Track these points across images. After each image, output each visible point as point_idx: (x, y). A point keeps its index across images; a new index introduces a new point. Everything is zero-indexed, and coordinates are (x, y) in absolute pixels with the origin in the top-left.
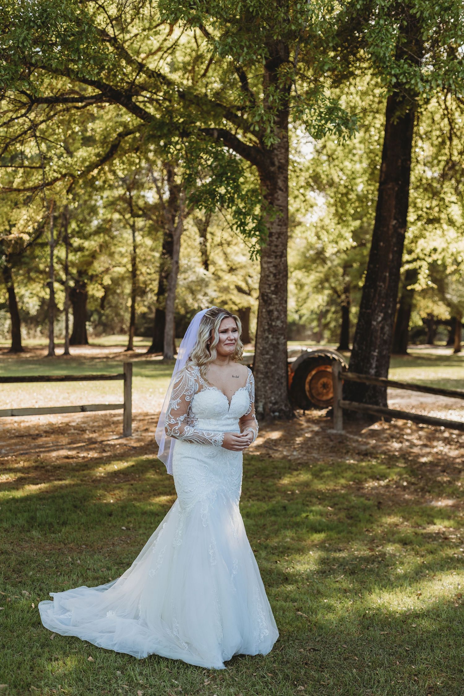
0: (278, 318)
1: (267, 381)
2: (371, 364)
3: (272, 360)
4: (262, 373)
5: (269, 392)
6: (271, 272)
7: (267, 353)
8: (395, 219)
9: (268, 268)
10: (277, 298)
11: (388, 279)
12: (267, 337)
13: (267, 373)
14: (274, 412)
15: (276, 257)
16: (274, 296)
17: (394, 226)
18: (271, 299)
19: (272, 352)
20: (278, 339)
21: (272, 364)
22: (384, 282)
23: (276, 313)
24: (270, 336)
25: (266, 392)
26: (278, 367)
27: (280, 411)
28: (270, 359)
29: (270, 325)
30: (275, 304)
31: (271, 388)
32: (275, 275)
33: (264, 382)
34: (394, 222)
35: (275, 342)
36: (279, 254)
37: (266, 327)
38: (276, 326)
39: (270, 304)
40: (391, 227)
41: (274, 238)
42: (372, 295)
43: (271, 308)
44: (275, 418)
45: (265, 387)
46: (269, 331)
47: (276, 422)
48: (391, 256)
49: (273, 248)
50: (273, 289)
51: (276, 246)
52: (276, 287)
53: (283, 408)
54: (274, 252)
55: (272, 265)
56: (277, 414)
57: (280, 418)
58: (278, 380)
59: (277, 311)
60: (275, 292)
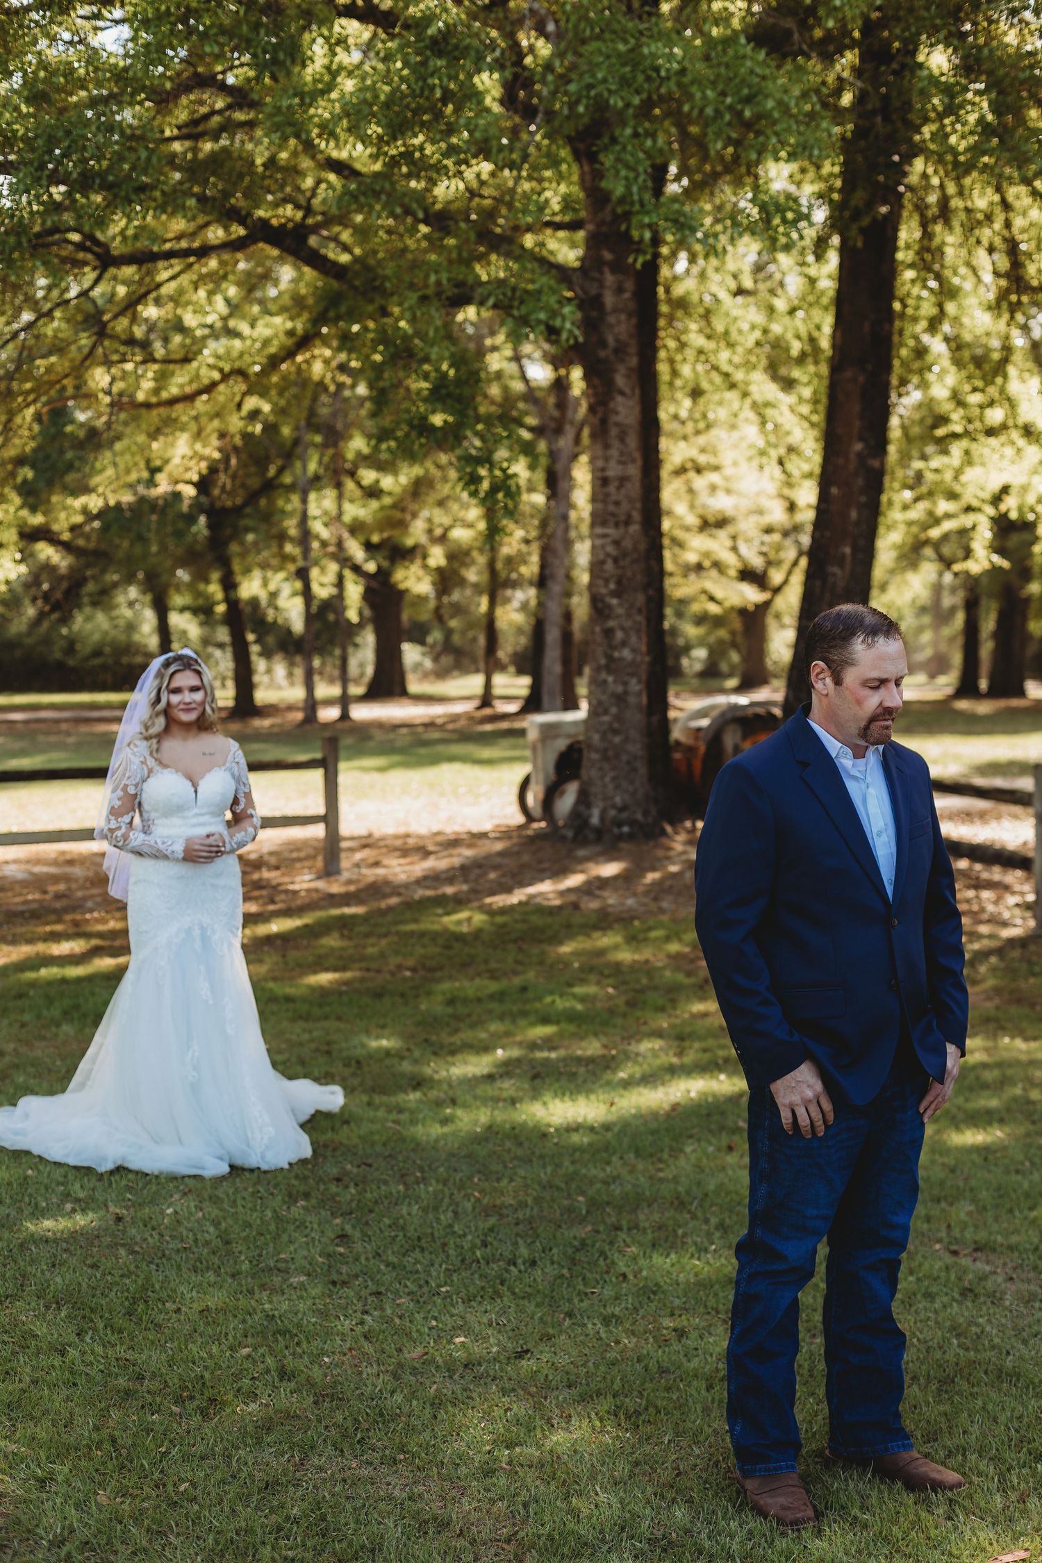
0: (624, 644)
1: (606, 766)
3: (616, 725)
4: (597, 751)
5: (611, 787)
6: (608, 555)
7: (606, 712)
8: (861, 439)
9: (603, 547)
10: (621, 605)
11: (848, 560)
12: (605, 682)
13: (606, 750)
14: (620, 824)
15: (617, 525)
16: (614, 601)
17: (859, 455)
18: (609, 607)
19: (614, 710)
20: (625, 684)
21: (616, 732)
22: (841, 564)
23: (619, 635)
24: (610, 679)
25: (605, 786)
26: (627, 739)
27: (632, 823)
28: (610, 723)
29: (610, 658)
30: (618, 617)
31: (614, 779)
32: (616, 560)
33: (601, 769)
34: (858, 446)
35: (620, 689)
36: (623, 518)
37: (603, 661)
38: (621, 659)
39: (608, 617)
40: (852, 456)
41: (612, 489)
43: (611, 623)
44: (621, 837)
45: (602, 778)
46: (608, 669)
47: (623, 845)
48: (854, 514)
49: (611, 508)
50: (612, 586)
51: (617, 503)
52: (619, 582)
53: (639, 817)
54: (613, 515)
55: (609, 540)
56: (626, 829)
57: (630, 837)
58: (628, 763)
59: (623, 629)
60: (617, 594)
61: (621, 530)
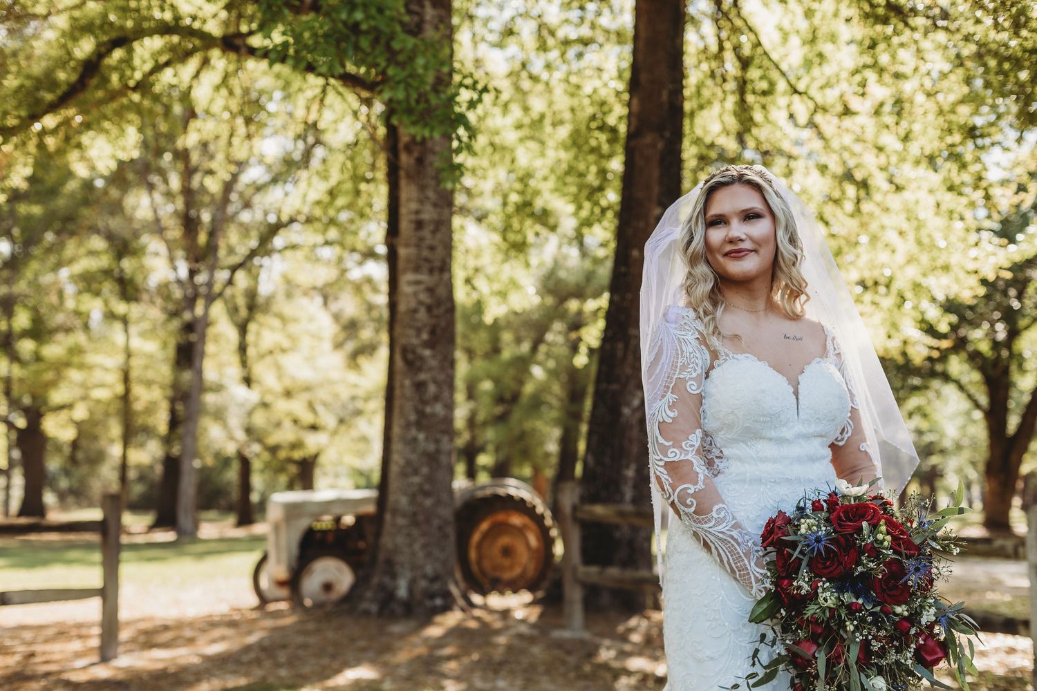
0: (436, 398)
1: (415, 532)
2: (623, 495)
3: (427, 487)
4: (404, 515)
5: (421, 554)
6: (421, 303)
7: (416, 472)
9: (415, 294)
10: (434, 356)
12: (415, 439)
13: (414, 514)
14: (432, 596)
15: (431, 271)
16: (427, 353)
18: (421, 358)
19: (425, 470)
20: (437, 441)
21: (426, 494)
23: (432, 389)
24: (421, 436)
25: (413, 554)
28: (421, 485)
29: (421, 414)
30: (430, 369)
31: (425, 546)
32: (429, 309)
33: (409, 535)
35: (431, 447)
36: (437, 264)
37: (413, 417)
38: (433, 415)
39: (420, 370)
41: (426, 233)
42: (620, 353)
43: (423, 376)
44: (435, 610)
45: (410, 545)
46: (419, 425)
49: (425, 253)
50: (425, 336)
51: (432, 248)
52: (432, 332)
54: (427, 260)
55: (422, 287)
56: (437, 601)
57: (443, 609)
58: (440, 528)
59: (435, 383)
60: (430, 344)
61: (436, 277)
